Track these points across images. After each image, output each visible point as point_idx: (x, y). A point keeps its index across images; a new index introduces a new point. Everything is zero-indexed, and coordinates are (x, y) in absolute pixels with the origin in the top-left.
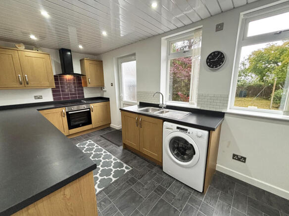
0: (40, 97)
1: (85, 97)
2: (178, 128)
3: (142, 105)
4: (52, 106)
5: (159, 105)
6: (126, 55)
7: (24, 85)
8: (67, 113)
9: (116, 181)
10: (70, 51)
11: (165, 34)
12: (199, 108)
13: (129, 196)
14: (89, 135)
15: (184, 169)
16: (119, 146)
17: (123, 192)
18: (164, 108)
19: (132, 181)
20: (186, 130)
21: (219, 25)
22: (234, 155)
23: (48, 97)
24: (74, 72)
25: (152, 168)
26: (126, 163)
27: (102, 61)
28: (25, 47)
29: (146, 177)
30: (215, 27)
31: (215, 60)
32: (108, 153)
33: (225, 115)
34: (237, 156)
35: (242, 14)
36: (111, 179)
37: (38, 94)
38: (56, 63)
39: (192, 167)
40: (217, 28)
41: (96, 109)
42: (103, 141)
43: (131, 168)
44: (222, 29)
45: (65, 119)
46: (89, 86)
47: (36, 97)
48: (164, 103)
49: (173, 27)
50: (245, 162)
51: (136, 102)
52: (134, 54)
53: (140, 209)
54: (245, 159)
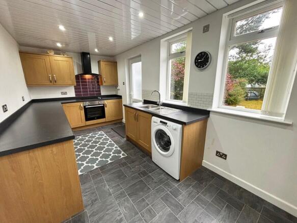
0: (65, 93)
1: (102, 94)
2: (161, 122)
3: (146, 102)
4: (75, 101)
5: (156, 102)
6: (135, 56)
7: (53, 83)
8: (84, 107)
9: (111, 163)
10: (89, 54)
11: (163, 36)
12: (189, 106)
13: (117, 174)
14: (102, 127)
15: (165, 158)
16: (123, 138)
17: (113, 171)
18: (161, 105)
19: (124, 164)
20: (166, 123)
21: (206, 26)
22: (217, 152)
23: (71, 93)
24: (92, 72)
25: (144, 157)
26: (124, 151)
27: (116, 63)
28: (55, 52)
29: (136, 163)
30: (203, 28)
31: (202, 60)
32: (113, 142)
33: (210, 113)
34: (220, 153)
35: (224, 15)
36: (108, 161)
37: (64, 90)
38: (78, 65)
39: (169, 156)
40: (204, 29)
41: (109, 105)
42: (112, 132)
43: (126, 155)
44: (208, 31)
45: (83, 112)
46: (104, 84)
47: (63, 93)
48: (161, 101)
49: (174, 28)
50: (226, 159)
51: (141, 99)
52: (140, 56)
53: (121, 184)
54: (226, 156)
